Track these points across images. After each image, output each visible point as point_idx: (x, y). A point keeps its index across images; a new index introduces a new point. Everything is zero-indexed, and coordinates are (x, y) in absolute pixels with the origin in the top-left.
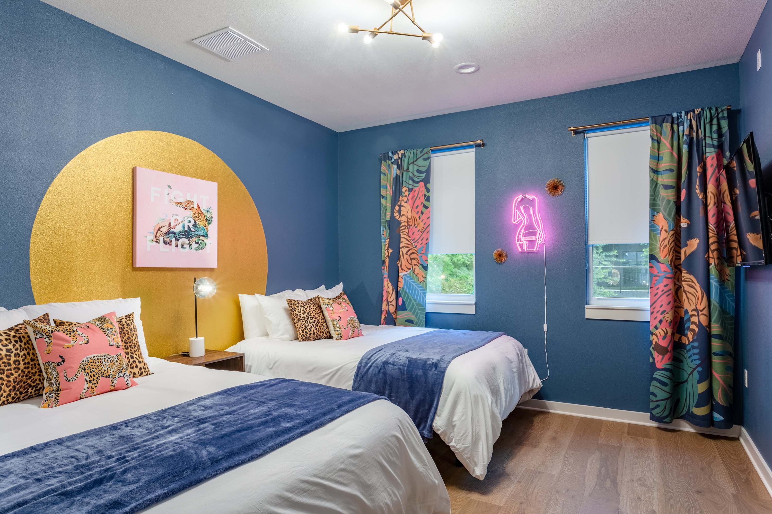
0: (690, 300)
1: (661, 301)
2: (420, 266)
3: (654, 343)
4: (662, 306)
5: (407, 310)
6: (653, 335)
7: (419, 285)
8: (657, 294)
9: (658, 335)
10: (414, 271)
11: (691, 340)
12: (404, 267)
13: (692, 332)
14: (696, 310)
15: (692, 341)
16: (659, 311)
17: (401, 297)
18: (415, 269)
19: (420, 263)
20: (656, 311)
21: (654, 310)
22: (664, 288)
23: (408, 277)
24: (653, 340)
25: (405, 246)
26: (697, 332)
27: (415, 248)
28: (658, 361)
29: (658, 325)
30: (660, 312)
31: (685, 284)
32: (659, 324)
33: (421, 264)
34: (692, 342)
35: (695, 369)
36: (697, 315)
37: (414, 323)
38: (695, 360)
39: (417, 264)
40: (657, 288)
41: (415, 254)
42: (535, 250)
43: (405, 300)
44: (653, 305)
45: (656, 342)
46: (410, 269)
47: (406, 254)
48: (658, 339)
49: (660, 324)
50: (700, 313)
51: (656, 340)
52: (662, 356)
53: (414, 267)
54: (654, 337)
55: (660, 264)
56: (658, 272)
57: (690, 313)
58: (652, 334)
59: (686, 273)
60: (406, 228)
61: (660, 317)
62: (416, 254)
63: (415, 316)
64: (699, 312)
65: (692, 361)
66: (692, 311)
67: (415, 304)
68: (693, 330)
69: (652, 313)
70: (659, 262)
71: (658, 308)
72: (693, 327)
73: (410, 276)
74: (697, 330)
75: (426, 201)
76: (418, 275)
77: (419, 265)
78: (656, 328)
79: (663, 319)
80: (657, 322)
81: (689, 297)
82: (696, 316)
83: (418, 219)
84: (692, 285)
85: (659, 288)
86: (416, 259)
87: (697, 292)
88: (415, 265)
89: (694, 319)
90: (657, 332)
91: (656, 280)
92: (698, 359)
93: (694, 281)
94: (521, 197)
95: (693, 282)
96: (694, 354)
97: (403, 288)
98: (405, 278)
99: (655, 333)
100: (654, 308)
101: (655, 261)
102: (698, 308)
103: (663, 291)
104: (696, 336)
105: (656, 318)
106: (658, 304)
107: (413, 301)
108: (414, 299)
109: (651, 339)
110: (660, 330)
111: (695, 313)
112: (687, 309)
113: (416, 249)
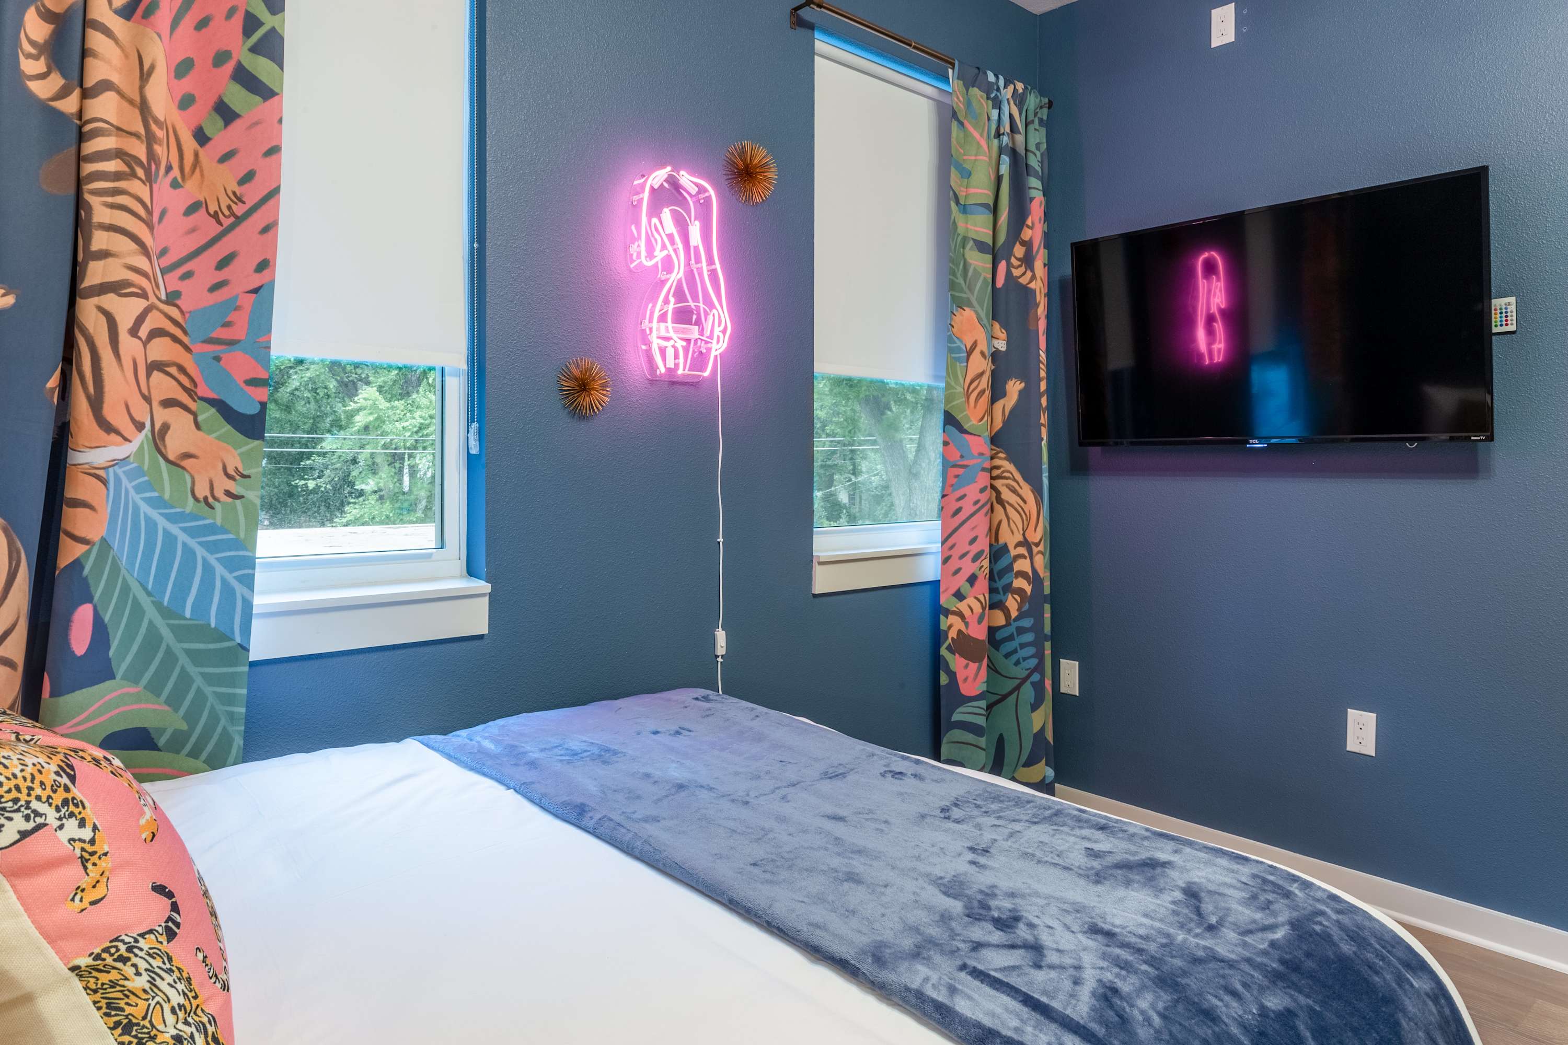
0: (1011, 522)
1: (973, 528)
2: (208, 414)
3: (953, 634)
4: (973, 541)
5: (112, 676)
6: (950, 616)
7: (194, 517)
8: (958, 510)
9: (967, 612)
10: (159, 436)
11: (1014, 614)
12: (113, 412)
13: (1016, 596)
14: (1025, 543)
15: (1016, 617)
16: (967, 553)
17: (89, 599)
18: (166, 427)
19: (202, 391)
20: (956, 553)
21: (951, 552)
22: (980, 496)
23: (131, 475)
24: (950, 627)
25: (126, 284)
26: (1029, 593)
27: (168, 302)
28: (966, 680)
29: (966, 589)
30: (971, 555)
31: (1003, 485)
32: (968, 585)
33: (213, 402)
34: (1016, 619)
35: (1024, 680)
36: (1027, 554)
37: (161, 742)
38: (1025, 659)
39: (184, 398)
40: (959, 496)
41: (167, 340)
42: (706, 374)
43: (107, 619)
44: (950, 540)
45: (960, 631)
46: (140, 426)
47: (134, 331)
48: (967, 624)
49: (972, 584)
50: (1035, 549)
51: (961, 626)
52: (977, 664)
53: (162, 416)
54: (953, 619)
55: (966, 436)
56: (962, 457)
57: (1013, 552)
58: (947, 612)
59: (1005, 459)
60: (134, 175)
61: (969, 567)
62: (175, 339)
63: (168, 702)
64: (1034, 547)
65: (1017, 663)
66: (1015, 548)
67: (166, 632)
68: (1020, 591)
69: (945, 561)
70: (963, 431)
71: (962, 547)
72: (1020, 583)
73: (139, 472)
74: (1028, 589)
75: (254, 50)
76: (186, 463)
77: (192, 405)
78: (959, 596)
79: (978, 573)
80: (960, 582)
81: (1010, 515)
82: (1025, 557)
83: (189, 144)
84: (1013, 487)
85: (965, 496)
86: (173, 370)
87: (1025, 502)
88: (168, 403)
89: (1023, 565)
90: (963, 606)
91: (957, 476)
92: (1032, 656)
93: (1016, 478)
94: (659, 177)
95: (1015, 480)
96: (1022, 646)
97: (105, 544)
98: (118, 481)
99: (955, 609)
100: (951, 548)
101: (954, 429)
102: (1030, 539)
103: (976, 502)
104: (1027, 604)
105: (958, 571)
106: (965, 534)
107: (151, 613)
108: (158, 605)
109: (943, 627)
110: (970, 601)
111: (1022, 550)
112: (1006, 544)
113: (174, 312)
